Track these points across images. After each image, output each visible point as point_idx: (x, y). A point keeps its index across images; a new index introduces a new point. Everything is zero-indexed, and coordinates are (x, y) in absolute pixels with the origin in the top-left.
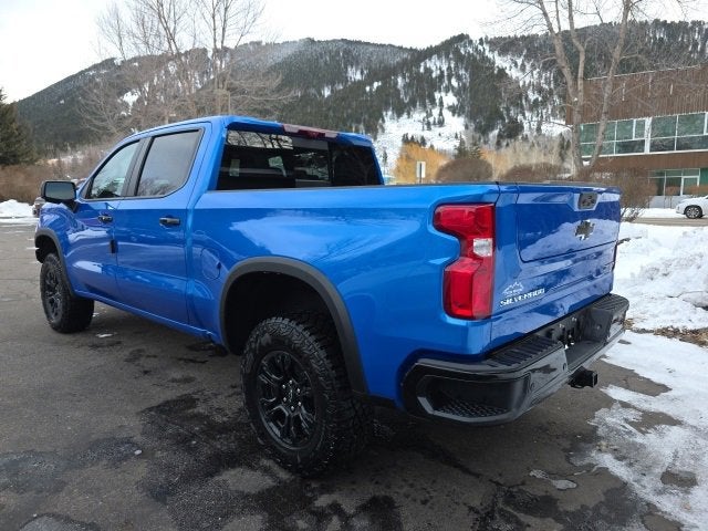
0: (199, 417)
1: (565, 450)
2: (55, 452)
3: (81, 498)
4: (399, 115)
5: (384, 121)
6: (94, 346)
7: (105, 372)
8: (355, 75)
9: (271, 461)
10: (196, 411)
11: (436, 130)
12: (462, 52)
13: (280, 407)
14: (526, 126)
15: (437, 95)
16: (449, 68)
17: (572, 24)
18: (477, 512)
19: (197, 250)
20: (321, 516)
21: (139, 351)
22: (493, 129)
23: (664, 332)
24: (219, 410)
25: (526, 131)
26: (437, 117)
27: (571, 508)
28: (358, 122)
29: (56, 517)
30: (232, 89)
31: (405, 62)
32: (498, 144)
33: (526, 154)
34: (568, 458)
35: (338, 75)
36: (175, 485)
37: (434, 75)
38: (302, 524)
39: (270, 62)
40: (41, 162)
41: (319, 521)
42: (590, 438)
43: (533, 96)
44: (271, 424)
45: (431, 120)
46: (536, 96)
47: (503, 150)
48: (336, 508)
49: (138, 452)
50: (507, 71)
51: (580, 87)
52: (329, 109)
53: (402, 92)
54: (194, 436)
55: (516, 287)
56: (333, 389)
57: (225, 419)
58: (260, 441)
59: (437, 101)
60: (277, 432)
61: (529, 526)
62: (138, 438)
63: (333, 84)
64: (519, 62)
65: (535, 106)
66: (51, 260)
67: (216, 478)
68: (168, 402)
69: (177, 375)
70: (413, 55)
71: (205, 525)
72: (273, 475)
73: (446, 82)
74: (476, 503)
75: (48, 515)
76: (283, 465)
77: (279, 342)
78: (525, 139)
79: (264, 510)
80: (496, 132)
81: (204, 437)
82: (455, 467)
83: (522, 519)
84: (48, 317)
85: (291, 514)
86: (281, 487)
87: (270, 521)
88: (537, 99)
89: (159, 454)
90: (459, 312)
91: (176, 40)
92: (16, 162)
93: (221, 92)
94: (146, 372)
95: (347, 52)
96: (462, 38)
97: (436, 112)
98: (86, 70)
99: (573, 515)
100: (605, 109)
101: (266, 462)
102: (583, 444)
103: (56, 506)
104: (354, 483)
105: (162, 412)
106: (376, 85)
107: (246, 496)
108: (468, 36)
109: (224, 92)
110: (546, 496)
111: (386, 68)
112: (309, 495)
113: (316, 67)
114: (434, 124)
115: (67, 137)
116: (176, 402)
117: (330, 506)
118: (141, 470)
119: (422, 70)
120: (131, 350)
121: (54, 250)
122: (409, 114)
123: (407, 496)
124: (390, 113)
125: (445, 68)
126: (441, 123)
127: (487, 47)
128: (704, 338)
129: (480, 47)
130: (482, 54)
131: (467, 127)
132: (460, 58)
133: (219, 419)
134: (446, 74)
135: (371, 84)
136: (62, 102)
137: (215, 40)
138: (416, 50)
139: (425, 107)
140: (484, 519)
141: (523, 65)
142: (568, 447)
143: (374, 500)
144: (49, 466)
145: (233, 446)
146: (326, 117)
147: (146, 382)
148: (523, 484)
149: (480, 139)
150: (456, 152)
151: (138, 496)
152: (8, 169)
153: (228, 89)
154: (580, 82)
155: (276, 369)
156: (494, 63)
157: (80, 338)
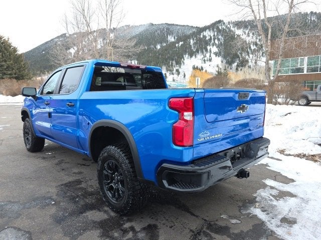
0: (82, 189)
1: (240, 207)
2: (19, 202)
3: (26, 221)
4: (191, 57)
5: (184, 59)
6: (44, 158)
7: (46, 169)
8: (171, 39)
9: (108, 208)
10: (81, 186)
11: (208, 63)
12: (220, 28)
13: (112, 184)
14: (250, 61)
15: (209, 48)
16: (214, 35)
17: (265, 15)
18: (193, 232)
19: (80, 117)
20: (125, 232)
21: (62, 160)
22: (234, 63)
23: (299, 156)
24: (91, 186)
25: (250, 64)
26: (208, 57)
27: (236, 232)
28: (173, 60)
29: (15, 228)
30: (115, 47)
31: (194, 33)
32: (237, 69)
33: (250, 74)
34: (240, 211)
35: (163, 39)
36: (66, 217)
37: (207, 39)
38: (116, 235)
39: (134, 34)
40: (34, 78)
41: (124, 233)
42: (252, 201)
43: (253, 47)
44: (108, 192)
45: (206, 59)
46: (255, 47)
47: (239, 72)
48: (132, 229)
49: (53, 203)
50: (241, 36)
51: (269, 44)
52: (159, 54)
53: (192, 46)
54: (78, 196)
55: (206, 133)
56: (131, 177)
57: (93, 190)
58: (104, 199)
59: (209, 50)
60: (111, 195)
61: (215, 239)
62: (54, 197)
63: (161, 43)
64: (247, 32)
65: (253, 52)
66: (27, 121)
67: (84, 214)
68: (70, 182)
69: (76, 170)
70: (197, 30)
71: (76, 233)
72: (108, 214)
73: (213, 41)
74: (194, 228)
75: (12, 227)
76: (112, 209)
77: (111, 157)
78: (250, 67)
79: (102, 228)
80: (236, 64)
81: (82, 197)
82: (188, 212)
83: (213, 236)
84: (26, 145)
85: (112, 230)
86: (111, 219)
87: (103, 233)
88: (255, 49)
89: (62, 204)
90: (178, 144)
91: (90, 25)
92: (23, 79)
93: (109, 48)
94: (63, 169)
95: (168, 29)
96: (220, 22)
97: (208, 55)
98: (54, 39)
99: (236, 235)
100: (281, 53)
101: (106, 208)
102: (248, 204)
103: (15, 224)
104: (142, 218)
105: (67, 186)
106: (181, 43)
107: (94, 222)
108: (223, 21)
109: (111, 48)
110: (227, 226)
111: (185, 36)
112: (122, 222)
113: (154, 36)
114: (207, 60)
115: (45, 68)
116: (73, 182)
117: (130, 228)
118: (53, 210)
119: (202, 36)
120: (59, 160)
121: (28, 117)
122: (195, 56)
123: (164, 224)
124: (187, 56)
125: (212, 35)
126: (210, 60)
127: (232, 26)
128: (317, 158)
129: (228, 26)
130: (229, 29)
131: (222, 62)
132: (219, 31)
133: (90, 190)
134: (212, 38)
135: (178, 43)
136: (44, 52)
137: (107, 25)
138: (199, 28)
139: (203, 53)
140: (196, 235)
141: (248, 33)
142: (241, 205)
143: (149, 226)
144: (16, 207)
145: (93, 201)
146: (158, 58)
147: (62, 174)
148: (217, 220)
149: (228, 67)
150: (217, 73)
151: (50, 221)
152: (19, 82)
153: (112, 47)
154: (269, 41)
155: (110, 168)
156: (235, 33)
157: (38, 154)
